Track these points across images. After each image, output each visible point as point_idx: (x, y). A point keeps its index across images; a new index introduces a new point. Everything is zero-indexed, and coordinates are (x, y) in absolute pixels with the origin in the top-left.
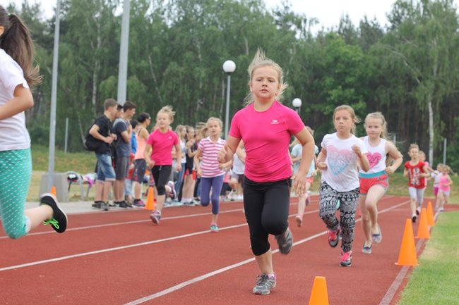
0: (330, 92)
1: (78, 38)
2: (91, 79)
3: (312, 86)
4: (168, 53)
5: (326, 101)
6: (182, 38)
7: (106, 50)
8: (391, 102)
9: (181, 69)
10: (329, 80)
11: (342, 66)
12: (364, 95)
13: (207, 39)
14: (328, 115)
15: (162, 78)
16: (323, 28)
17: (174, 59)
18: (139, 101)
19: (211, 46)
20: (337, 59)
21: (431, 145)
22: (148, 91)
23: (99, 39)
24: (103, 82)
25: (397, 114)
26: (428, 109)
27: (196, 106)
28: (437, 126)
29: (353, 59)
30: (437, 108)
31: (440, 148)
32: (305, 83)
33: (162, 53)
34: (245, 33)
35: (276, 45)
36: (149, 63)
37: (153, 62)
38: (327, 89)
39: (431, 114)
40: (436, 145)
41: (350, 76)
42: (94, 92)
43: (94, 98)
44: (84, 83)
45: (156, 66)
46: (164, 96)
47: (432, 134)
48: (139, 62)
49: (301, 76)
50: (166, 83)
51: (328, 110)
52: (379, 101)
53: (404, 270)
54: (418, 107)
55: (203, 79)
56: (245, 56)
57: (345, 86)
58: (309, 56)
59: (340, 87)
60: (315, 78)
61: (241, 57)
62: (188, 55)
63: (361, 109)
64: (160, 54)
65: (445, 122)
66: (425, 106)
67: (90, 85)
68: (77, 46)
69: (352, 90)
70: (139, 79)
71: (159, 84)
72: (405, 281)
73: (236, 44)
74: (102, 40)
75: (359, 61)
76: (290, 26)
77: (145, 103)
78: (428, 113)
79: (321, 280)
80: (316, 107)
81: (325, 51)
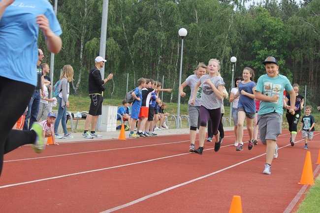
0: (259, 52)
1: (70, 9)
2: (79, 40)
3: (245, 46)
4: (137, 20)
5: (256, 58)
6: (147, 9)
7: (91, 18)
8: (304, 60)
9: (147, 33)
10: (257, 43)
11: (268, 32)
12: (284, 55)
13: (167, 10)
14: (257, 68)
15: (132, 39)
16: (254, 3)
17: (141, 25)
18: (115, 57)
19: (169, 16)
20: (263, 27)
22: (121, 50)
23: (86, 10)
24: (88, 42)
25: (308, 69)
27: (158, 61)
29: (276, 27)
32: (240, 45)
33: (132, 21)
34: (196, 6)
35: (219, 15)
36: (123, 28)
37: (125, 27)
38: (256, 50)
41: (274, 40)
42: (82, 50)
43: (82, 53)
44: (74, 43)
45: (128, 31)
46: (134, 53)
48: (115, 27)
49: (237, 39)
50: (135, 43)
51: (257, 65)
52: (295, 59)
53: (304, 188)
55: (163, 40)
56: (195, 24)
57: (270, 48)
58: (243, 24)
59: (266, 48)
60: (248, 41)
61: (192, 24)
62: (152, 22)
63: (281, 64)
64: (130, 21)
67: (78, 44)
68: (70, 15)
69: (275, 51)
70: (115, 40)
71: (130, 44)
72: (303, 196)
73: (188, 14)
74: (88, 11)
75: (280, 29)
76: (230, 1)
77: (119, 58)
79: (237, 198)
80: (248, 63)
81: (255, 21)
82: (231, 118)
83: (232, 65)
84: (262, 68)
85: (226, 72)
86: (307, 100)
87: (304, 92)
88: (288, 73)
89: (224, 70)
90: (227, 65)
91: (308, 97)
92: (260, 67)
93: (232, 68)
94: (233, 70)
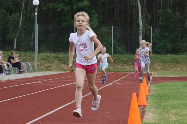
14: (60, 11)
21: (141, 32)
25: (113, 9)
26: (138, 4)
28: (145, 17)
30: (145, 3)
31: (148, 34)
39: (140, 8)
40: (145, 32)
47: (141, 24)
51: (60, 7)
54: (130, 3)
63: (86, 5)
65: (150, 14)
66: (135, 2)
78: (138, 7)
80: (51, 5)
82: (36, 63)
83: (34, 9)
84: (66, 10)
85: (28, 16)
86: (115, 41)
87: (111, 33)
88: (93, 14)
89: (26, 14)
90: (28, 8)
91: (115, 37)
92: (63, 10)
93: (35, 12)
94: (36, 14)
